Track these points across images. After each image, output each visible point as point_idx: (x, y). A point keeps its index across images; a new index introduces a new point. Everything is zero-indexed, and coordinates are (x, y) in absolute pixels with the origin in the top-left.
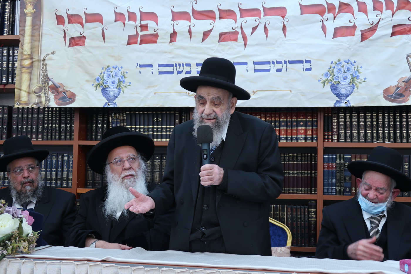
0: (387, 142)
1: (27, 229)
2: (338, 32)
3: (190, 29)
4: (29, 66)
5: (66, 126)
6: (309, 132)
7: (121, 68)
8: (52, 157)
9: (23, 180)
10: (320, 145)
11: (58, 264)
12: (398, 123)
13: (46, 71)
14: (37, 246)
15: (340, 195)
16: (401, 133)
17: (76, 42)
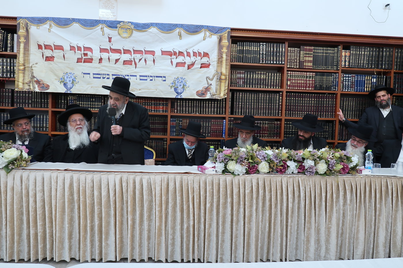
0: (197, 114)
1: (25, 155)
2: (178, 65)
3: (109, 57)
4: (23, 70)
5: (44, 101)
6: (165, 108)
7: (74, 74)
8: (37, 116)
9: (23, 130)
10: (169, 114)
11: (42, 172)
12: (202, 106)
13: (33, 73)
15: (177, 136)
16: (203, 110)
17: (49, 59)
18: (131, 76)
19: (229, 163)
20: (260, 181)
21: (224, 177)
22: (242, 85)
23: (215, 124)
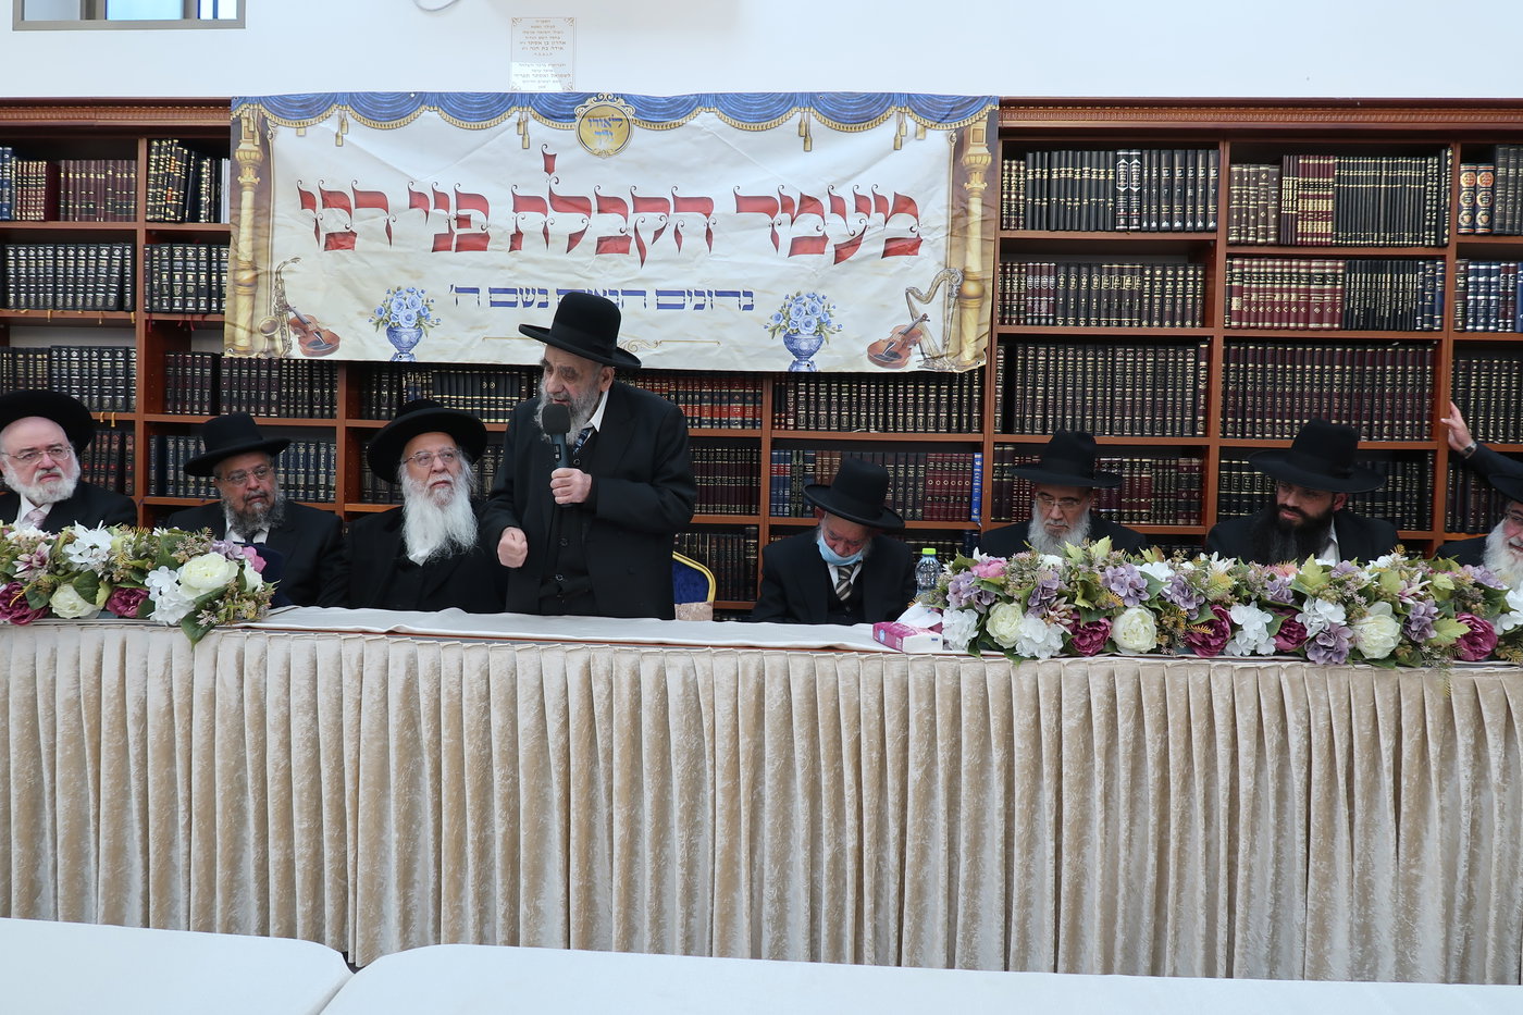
0: (872, 431)
1: (254, 579)
2: (798, 246)
3: (546, 227)
4: (249, 283)
5: (322, 393)
6: (749, 412)
7: (423, 292)
8: (297, 447)
9: (247, 493)
10: (766, 434)
11: (309, 640)
12: (891, 401)
13: (284, 293)
14: (272, 608)
15: (797, 516)
16: (895, 417)
17: (339, 241)
18: (625, 293)
19: (995, 611)
20: (1122, 683)
21: (977, 665)
22: (1047, 318)
23: (943, 468)
